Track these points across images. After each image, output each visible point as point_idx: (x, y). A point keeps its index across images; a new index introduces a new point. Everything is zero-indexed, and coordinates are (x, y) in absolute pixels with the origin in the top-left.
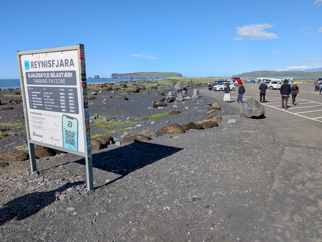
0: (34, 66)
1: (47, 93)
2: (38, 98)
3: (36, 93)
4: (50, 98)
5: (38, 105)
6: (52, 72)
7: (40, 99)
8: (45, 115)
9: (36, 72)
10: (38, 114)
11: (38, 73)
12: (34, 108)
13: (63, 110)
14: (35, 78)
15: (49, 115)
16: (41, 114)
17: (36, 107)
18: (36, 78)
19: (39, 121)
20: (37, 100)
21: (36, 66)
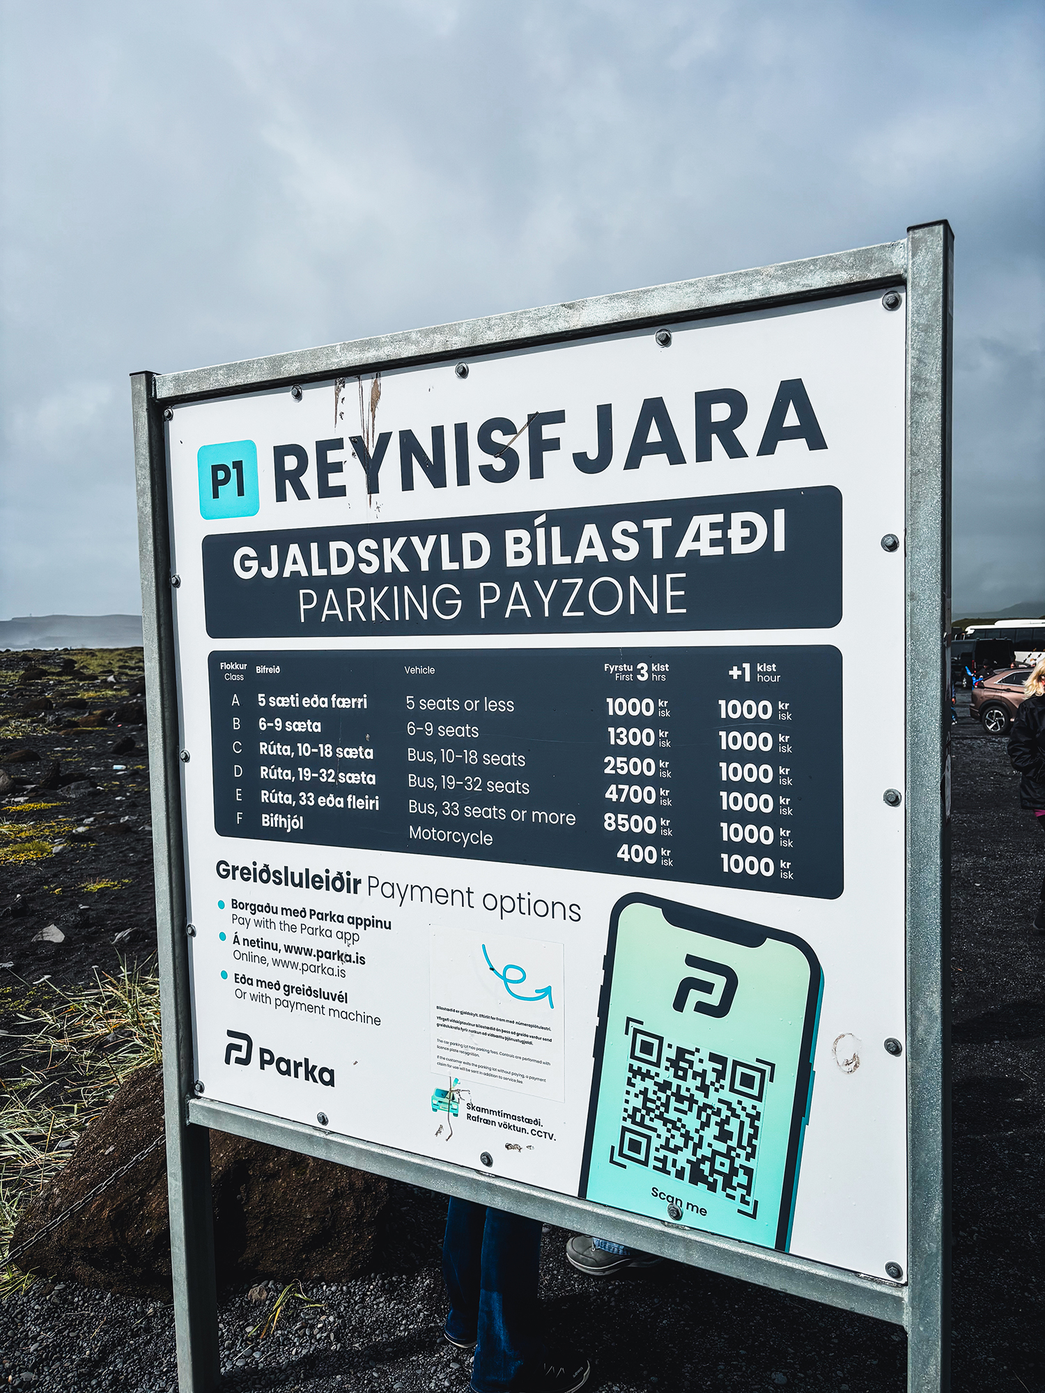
0: (310, 480)
1: (447, 704)
2: (326, 750)
3: (317, 702)
4: (482, 746)
5: (332, 801)
6: (524, 520)
7: (351, 753)
8: (400, 892)
9: (324, 535)
10: (316, 882)
11: (352, 534)
12: (277, 834)
13: (624, 853)
14: (311, 582)
15: (441, 896)
16: (343, 883)
17: (297, 823)
18: (321, 585)
19: (317, 943)
20: (315, 762)
21: (334, 480)
